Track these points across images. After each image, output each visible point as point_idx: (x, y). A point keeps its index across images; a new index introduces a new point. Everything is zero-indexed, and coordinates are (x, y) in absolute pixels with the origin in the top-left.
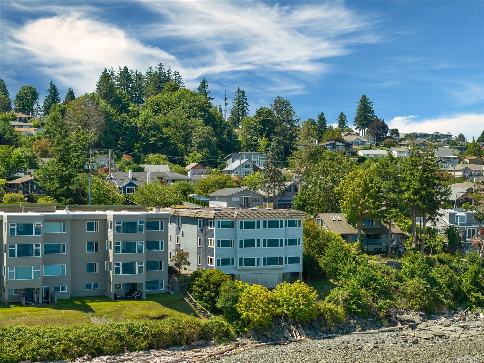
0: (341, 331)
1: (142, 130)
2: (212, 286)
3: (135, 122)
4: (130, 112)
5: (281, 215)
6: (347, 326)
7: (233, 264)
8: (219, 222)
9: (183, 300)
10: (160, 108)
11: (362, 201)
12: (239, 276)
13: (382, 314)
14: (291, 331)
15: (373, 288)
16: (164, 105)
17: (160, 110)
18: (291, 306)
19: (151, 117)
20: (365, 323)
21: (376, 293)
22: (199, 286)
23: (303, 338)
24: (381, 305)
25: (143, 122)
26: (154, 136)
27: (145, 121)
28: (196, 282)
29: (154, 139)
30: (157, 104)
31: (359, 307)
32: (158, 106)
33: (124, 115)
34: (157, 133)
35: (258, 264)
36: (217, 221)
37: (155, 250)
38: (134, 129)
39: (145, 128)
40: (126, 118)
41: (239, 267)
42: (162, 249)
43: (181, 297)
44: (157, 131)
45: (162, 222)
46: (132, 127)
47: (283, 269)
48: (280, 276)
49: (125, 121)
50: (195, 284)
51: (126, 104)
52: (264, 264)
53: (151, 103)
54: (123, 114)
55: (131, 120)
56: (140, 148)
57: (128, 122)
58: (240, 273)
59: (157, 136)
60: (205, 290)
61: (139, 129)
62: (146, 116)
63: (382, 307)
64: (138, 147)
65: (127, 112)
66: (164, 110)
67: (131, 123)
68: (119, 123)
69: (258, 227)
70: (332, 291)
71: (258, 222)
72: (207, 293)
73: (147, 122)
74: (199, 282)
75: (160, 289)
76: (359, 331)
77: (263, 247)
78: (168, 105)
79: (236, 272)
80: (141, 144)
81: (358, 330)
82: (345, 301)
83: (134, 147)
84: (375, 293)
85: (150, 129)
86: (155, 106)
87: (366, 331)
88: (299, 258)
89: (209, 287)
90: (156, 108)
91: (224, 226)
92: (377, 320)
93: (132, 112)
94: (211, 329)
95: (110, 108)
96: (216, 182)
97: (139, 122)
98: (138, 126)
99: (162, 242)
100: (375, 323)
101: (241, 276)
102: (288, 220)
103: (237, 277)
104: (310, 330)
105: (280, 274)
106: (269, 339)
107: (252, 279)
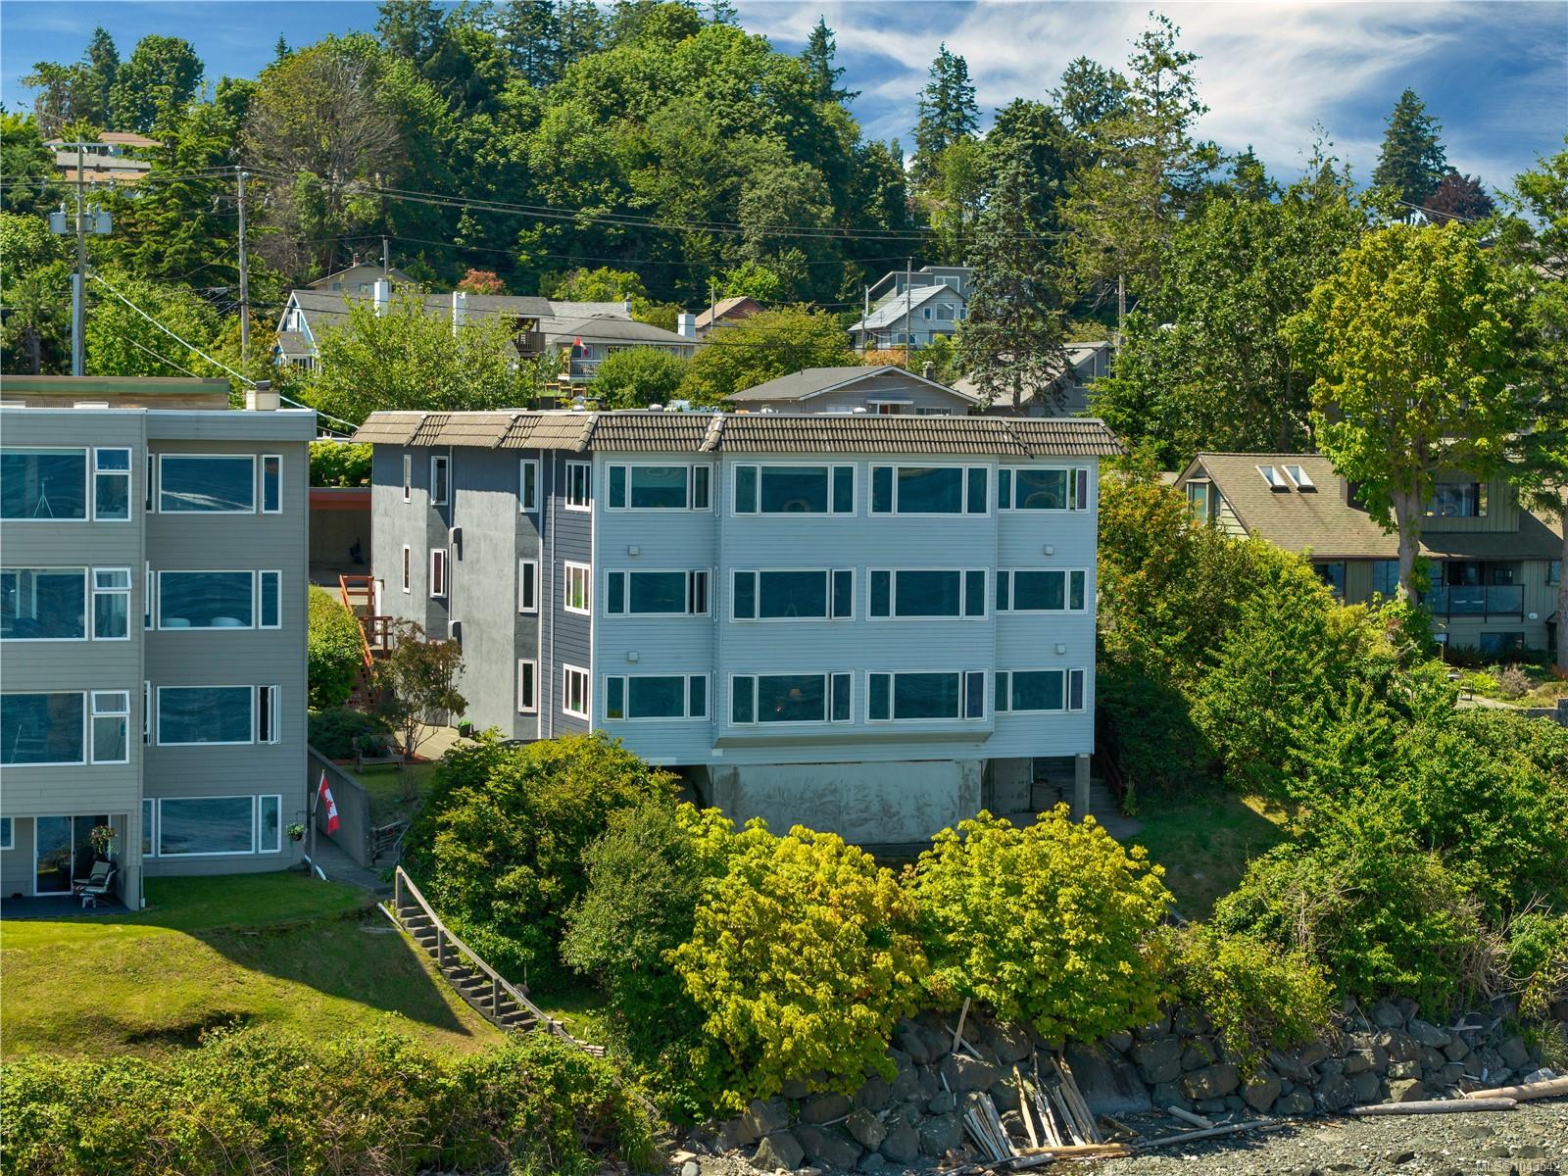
0: (1300, 1100)
1: (549, 179)
2: (547, 839)
3: (522, 146)
4: (506, 109)
5: (971, 437)
6: (1339, 1065)
7: (697, 709)
8: (617, 474)
9: (372, 914)
10: (621, 96)
11: (1428, 381)
12: (735, 775)
13: (1534, 998)
14: (1005, 1102)
15: (1486, 850)
16: (636, 86)
17: (623, 104)
19: (582, 128)
20: (1441, 1050)
21: (1502, 875)
22: (467, 836)
23: (1079, 1144)
24: (1530, 947)
25: (551, 150)
26: (595, 200)
27: (560, 143)
28: (452, 815)
29: (593, 212)
30: (613, 83)
31: (1408, 955)
32: (614, 91)
33: (481, 119)
34: (607, 191)
35: (842, 710)
36: (609, 464)
37: (230, 625)
38: (517, 177)
39: (559, 171)
40: (487, 132)
41: (729, 727)
42: (270, 617)
43: (363, 901)
44: (606, 184)
45: (272, 463)
46: (509, 165)
47: (984, 737)
48: (965, 777)
49: (482, 144)
50: (446, 826)
51: (491, 81)
52: (878, 710)
53: (588, 77)
54: (475, 118)
55: (508, 141)
56: (540, 248)
57: (493, 146)
58: (738, 758)
59: (606, 203)
60: (505, 856)
61: (535, 175)
62: (562, 127)
63: (1539, 955)
64: (534, 243)
65: (494, 109)
66: (638, 103)
67: (504, 152)
68: (459, 151)
69: (844, 504)
70: (1255, 866)
71: (844, 477)
72: (512, 878)
73: (566, 147)
74: (464, 815)
75: (257, 848)
76: (1408, 1096)
77: (869, 618)
78: (653, 88)
79: (717, 753)
80: (544, 234)
81: (1397, 1089)
82: (1330, 922)
83: (517, 243)
84: (1496, 876)
85: (583, 171)
86: (601, 89)
87: (1445, 1092)
88: (1077, 677)
89: (532, 842)
90: (607, 97)
92: (1510, 1030)
93: (514, 112)
94: (505, 1106)
95: (423, 92)
96: (771, 343)
97: (537, 148)
98: (533, 163)
99: (270, 581)
100: (1496, 1047)
101: (746, 777)
102: (1014, 469)
103: (724, 780)
104: (1123, 1094)
105: (968, 766)
106: (872, 1157)
107: (808, 795)
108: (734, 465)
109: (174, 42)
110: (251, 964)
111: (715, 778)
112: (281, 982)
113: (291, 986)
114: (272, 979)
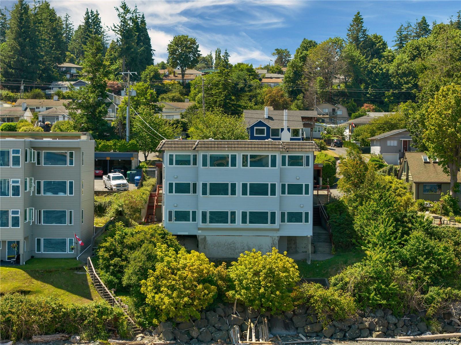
0: (339, 335)
1: (394, 77)
3: (387, 68)
4: (384, 57)
5: (270, 146)
6: (356, 326)
7: (194, 220)
8: (171, 156)
9: (81, 269)
10: (420, 52)
11: (451, 130)
12: (205, 238)
13: (430, 311)
14: (242, 329)
15: (424, 267)
16: (424, 49)
17: (420, 54)
18: (244, 288)
19: (405, 62)
20: (395, 324)
21: (427, 275)
22: (107, 250)
23: (261, 341)
24: (431, 296)
25: (396, 68)
26: (407, 83)
27: (398, 66)
28: (104, 244)
29: (407, 86)
30: (417, 48)
31: (386, 296)
32: (418, 50)
33: (375, 60)
34: (411, 80)
35: (233, 221)
36: (169, 154)
37: (61, 194)
38: (386, 76)
39: (398, 75)
40: (377, 64)
41: (201, 225)
42: (71, 193)
43: (80, 265)
44: (411, 78)
46: (383, 74)
47: (278, 230)
48: (273, 241)
49: (375, 67)
50: (103, 247)
51: (381, 49)
52: (244, 221)
53: (410, 46)
54: (373, 60)
55: (383, 66)
56: (391, 97)
57: (378, 68)
58: (206, 233)
59: (411, 83)
60: (114, 255)
61: (391, 76)
62: (399, 61)
63: (434, 299)
64: (389, 95)
65: (380, 57)
66: (425, 54)
67: (382, 69)
68: (368, 69)
69: (234, 165)
71: (234, 158)
73: (400, 67)
74: (107, 244)
75: (68, 251)
76: (378, 336)
77: (241, 196)
78: (429, 49)
79: (200, 232)
80: (393, 93)
81: (375, 334)
82: (358, 286)
83: (384, 96)
84: (425, 275)
85: (404, 75)
86: (414, 50)
87: (393, 337)
88: (307, 214)
90: (415, 52)
91: (178, 162)
92: (422, 320)
93: (386, 58)
95: (357, 53)
97: (392, 68)
98: (390, 72)
99: (71, 183)
100: (416, 325)
101: (208, 239)
102: (287, 155)
103: (202, 239)
104: (286, 329)
105: (274, 238)
106: (194, 340)
107: (226, 244)
108: (202, 154)
109: (311, 42)
110: (37, 278)
111: (199, 239)
112: (44, 284)
113: (47, 285)
114: (42, 283)
